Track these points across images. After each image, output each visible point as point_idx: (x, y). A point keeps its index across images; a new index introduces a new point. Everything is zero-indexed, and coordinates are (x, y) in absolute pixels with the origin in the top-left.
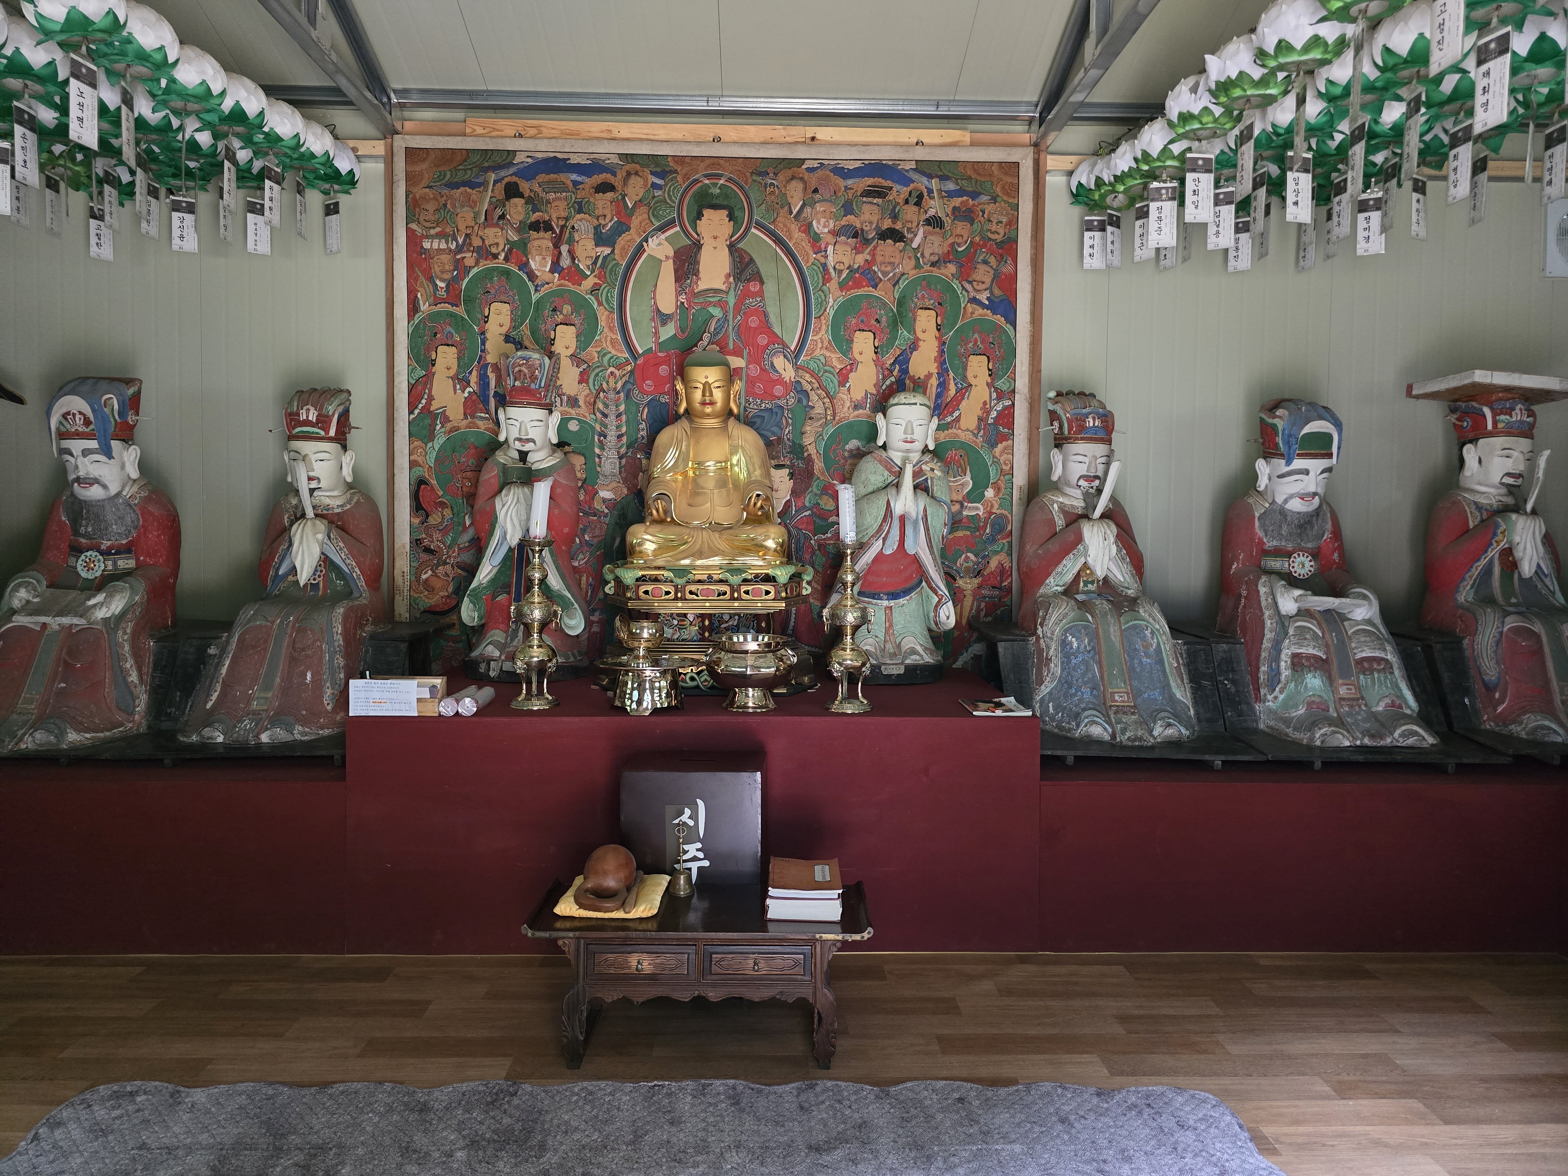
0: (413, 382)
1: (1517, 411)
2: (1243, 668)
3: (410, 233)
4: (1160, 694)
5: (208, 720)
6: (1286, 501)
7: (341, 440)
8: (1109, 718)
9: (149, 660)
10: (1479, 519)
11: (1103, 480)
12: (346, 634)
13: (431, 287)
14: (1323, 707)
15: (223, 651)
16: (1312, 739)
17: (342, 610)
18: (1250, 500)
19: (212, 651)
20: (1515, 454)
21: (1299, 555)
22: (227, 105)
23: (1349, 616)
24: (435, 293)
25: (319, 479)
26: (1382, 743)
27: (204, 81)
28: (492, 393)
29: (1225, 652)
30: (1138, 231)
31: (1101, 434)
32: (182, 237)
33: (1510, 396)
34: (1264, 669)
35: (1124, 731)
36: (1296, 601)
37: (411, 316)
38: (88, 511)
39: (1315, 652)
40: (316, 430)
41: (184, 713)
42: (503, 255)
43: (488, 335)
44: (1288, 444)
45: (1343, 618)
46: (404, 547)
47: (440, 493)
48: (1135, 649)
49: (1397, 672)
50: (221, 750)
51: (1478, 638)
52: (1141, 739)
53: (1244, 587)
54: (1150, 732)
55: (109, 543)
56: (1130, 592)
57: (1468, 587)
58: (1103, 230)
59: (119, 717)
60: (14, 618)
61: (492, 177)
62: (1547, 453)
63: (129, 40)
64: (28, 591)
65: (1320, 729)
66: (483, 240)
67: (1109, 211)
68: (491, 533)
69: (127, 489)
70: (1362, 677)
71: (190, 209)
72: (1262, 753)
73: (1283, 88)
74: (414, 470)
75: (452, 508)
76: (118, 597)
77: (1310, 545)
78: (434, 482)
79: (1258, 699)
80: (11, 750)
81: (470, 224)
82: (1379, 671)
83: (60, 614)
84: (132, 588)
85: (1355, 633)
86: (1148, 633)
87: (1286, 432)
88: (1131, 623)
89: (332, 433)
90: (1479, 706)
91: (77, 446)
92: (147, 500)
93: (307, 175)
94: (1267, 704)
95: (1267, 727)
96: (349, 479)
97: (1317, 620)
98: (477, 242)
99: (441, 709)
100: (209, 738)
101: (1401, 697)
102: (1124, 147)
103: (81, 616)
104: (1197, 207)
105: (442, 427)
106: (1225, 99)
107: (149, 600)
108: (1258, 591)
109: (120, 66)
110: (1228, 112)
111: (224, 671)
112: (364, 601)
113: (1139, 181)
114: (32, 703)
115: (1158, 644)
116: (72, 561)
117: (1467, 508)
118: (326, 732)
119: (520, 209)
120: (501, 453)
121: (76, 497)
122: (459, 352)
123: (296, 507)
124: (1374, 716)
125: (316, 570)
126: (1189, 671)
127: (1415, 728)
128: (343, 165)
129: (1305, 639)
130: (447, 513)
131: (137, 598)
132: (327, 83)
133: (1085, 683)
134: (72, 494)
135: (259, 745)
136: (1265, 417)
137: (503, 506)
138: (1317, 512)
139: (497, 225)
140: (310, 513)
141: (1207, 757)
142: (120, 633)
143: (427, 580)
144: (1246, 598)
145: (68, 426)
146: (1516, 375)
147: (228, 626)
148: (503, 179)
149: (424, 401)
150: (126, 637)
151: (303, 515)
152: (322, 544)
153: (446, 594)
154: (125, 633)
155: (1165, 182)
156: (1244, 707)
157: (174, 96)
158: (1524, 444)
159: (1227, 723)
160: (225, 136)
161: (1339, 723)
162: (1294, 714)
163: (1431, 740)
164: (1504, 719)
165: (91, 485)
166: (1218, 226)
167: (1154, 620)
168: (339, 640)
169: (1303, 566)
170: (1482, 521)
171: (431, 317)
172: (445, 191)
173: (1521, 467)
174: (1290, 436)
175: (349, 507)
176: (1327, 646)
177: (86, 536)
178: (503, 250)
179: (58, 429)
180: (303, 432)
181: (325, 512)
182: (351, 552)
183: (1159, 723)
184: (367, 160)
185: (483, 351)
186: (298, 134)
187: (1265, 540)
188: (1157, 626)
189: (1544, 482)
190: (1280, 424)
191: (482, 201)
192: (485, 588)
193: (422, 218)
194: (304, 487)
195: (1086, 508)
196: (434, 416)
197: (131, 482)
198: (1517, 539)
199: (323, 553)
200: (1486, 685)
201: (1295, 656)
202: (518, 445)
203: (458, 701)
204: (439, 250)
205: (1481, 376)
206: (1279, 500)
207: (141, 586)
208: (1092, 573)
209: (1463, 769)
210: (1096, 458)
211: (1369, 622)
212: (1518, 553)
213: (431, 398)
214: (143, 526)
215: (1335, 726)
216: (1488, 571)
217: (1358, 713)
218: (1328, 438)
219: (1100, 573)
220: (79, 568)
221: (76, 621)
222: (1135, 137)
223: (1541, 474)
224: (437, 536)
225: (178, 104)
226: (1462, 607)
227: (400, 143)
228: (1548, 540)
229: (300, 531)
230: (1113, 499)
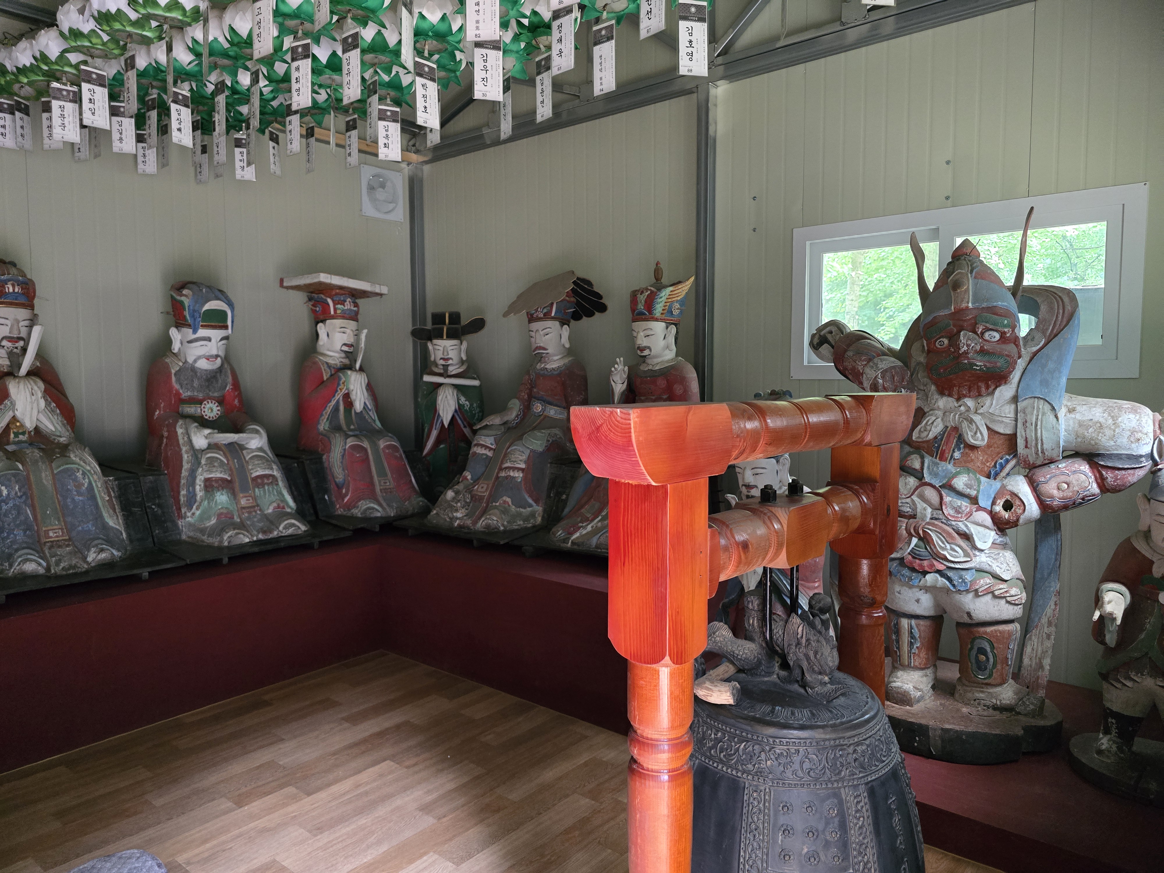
1: (348, 303)
2: (167, 494)
4: (93, 525)
6: (195, 361)
8: (44, 553)
10: (329, 374)
11: (27, 341)
14: (229, 516)
16: (221, 541)
18: (168, 360)
20: (348, 331)
21: (208, 402)
23: (247, 446)
26: (271, 536)
29: (151, 482)
30: (45, 123)
31: (22, 300)
33: (343, 292)
34: (183, 492)
35: (57, 563)
36: (206, 438)
39: (221, 476)
44: (192, 316)
45: (242, 447)
48: (68, 490)
49: (280, 483)
51: (332, 454)
52: (75, 567)
53: (165, 429)
54: (84, 559)
56: (62, 440)
57: (325, 420)
58: (13, 114)
62: (365, 331)
65: (227, 533)
67: (16, 98)
70: (257, 490)
72: (183, 559)
73: (157, 34)
77: (216, 394)
79: (181, 516)
82: (268, 484)
85: (251, 458)
86: (79, 475)
87: (191, 308)
88: (62, 468)
90: (334, 499)
94: (187, 519)
95: (189, 537)
97: (222, 451)
101: (284, 501)
102: (23, 44)
104: (93, 114)
106: (108, 29)
108: (177, 432)
110: (114, 40)
113: (42, 78)
115: (90, 483)
117: (322, 366)
124: (266, 517)
126: (121, 502)
127: (293, 521)
129: (214, 466)
133: (18, 526)
136: (174, 295)
138: (220, 369)
141: (136, 572)
144: (167, 438)
146: (345, 279)
155: (65, 84)
156: (169, 524)
158: (352, 324)
159: (156, 539)
161: (242, 526)
162: (208, 525)
163: (303, 528)
164: (349, 506)
166: (121, 134)
167: (85, 463)
169: (212, 410)
170: (332, 375)
173: (351, 340)
174: (194, 311)
176: (231, 470)
183: (93, 550)
187: (181, 391)
188: (88, 468)
189: (365, 349)
190: (186, 301)
195: (11, 366)
198: (351, 387)
200: (337, 485)
201: (207, 480)
205: (324, 278)
206: (190, 360)
208: (22, 426)
209: (324, 544)
210: (18, 322)
211: (261, 449)
212: (353, 396)
215: (238, 529)
216: (336, 409)
217: (255, 517)
218: (224, 314)
219: (29, 425)
222: (34, 38)
223: (363, 345)
226: (322, 434)
228: (370, 387)
230: (40, 355)
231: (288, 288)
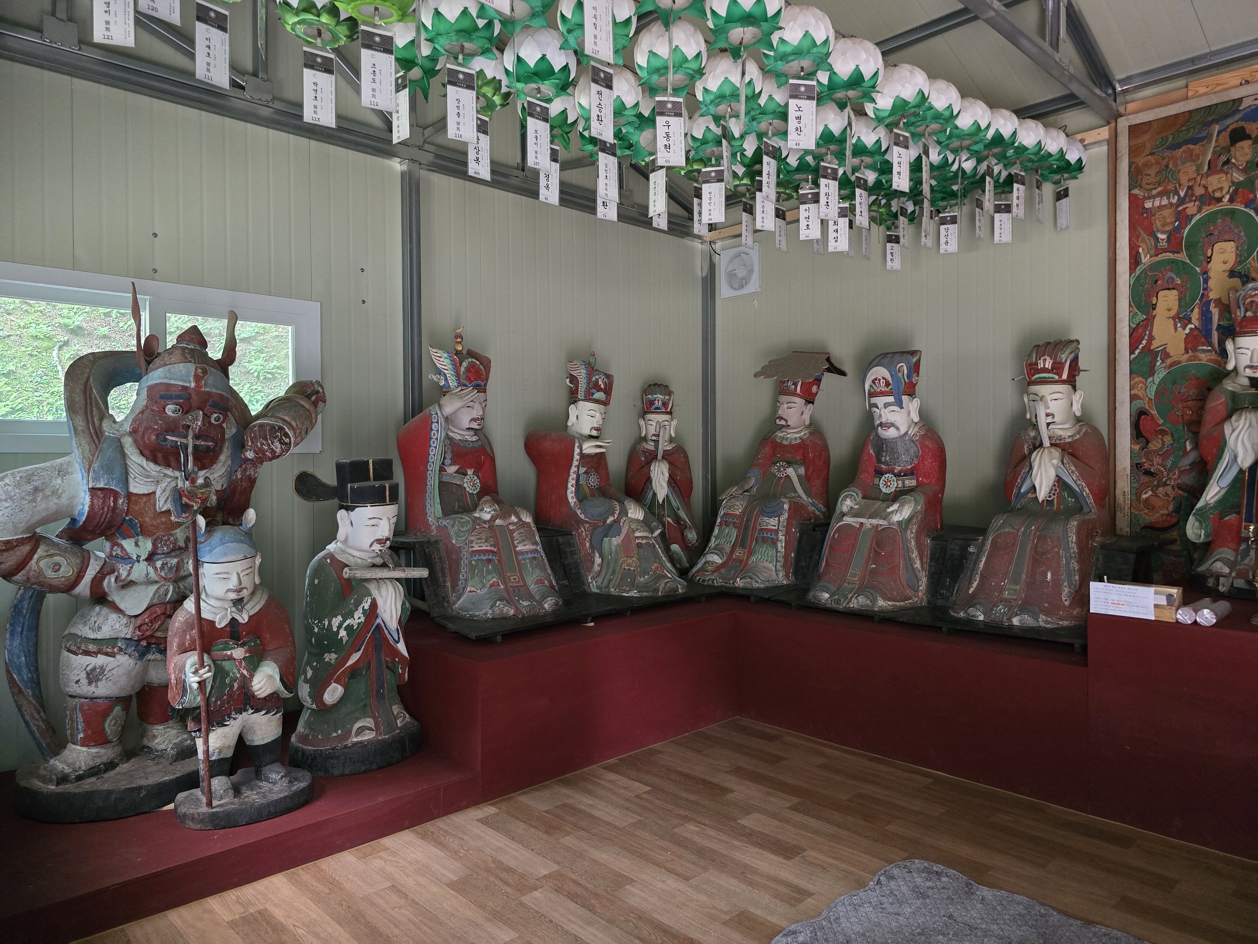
0: (1134, 326)
3: (1133, 199)
5: (971, 601)
7: (1071, 381)
9: (927, 553)
12: (1079, 543)
13: (1152, 240)
15: (980, 550)
17: (1075, 523)
19: (971, 549)
22: (990, 134)
24: (1156, 246)
25: (1053, 415)
27: (976, 121)
28: (1215, 326)
32: (947, 243)
37: (1132, 269)
38: (887, 446)
40: (1051, 375)
41: (952, 594)
42: (1228, 197)
43: (1211, 274)
46: (1125, 469)
47: (1161, 422)
50: (982, 626)
55: (900, 468)
59: (909, 592)
60: (844, 518)
61: (1217, 128)
63: (930, 108)
64: (851, 501)
66: (1206, 188)
68: (1219, 457)
69: (911, 429)
71: (954, 220)
74: (1134, 402)
75: (1172, 435)
76: (907, 507)
78: (1154, 412)
80: (845, 607)
81: (1192, 177)
83: (871, 517)
84: (915, 500)
89: (1065, 376)
91: (880, 401)
92: (924, 437)
93: (1044, 172)
96: (1078, 414)
98: (1199, 191)
99: (1179, 616)
100: (973, 616)
103: (884, 519)
105: (1163, 362)
107: (926, 510)
109: (921, 129)
111: (981, 565)
112: (1094, 516)
114: (855, 577)
116: (876, 481)
119: (1247, 150)
120: (1229, 381)
121: (879, 437)
122: (1180, 294)
123: (1035, 438)
125: (1051, 490)
128: (1072, 157)
130: (1168, 439)
131: (919, 507)
132: (1065, 92)
134: (877, 435)
135: (1011, 627)
137: (1233, 431)
139: (1221, 171)
140: (1046, 443)
142: (909, 532)
143: (1147, 499)
145: (876, 388)
147: (983, 531)
148: (1228, 127)
149: (1144, 342)
150: (912, 535)
151: (1041, 445)
152: (1057, 468)
153: (1167, 512)
154: (912, 532)
157: (954, 139)
160: (987, 157)
165: (889, 427)
168: (1074, 548)
171: (1152, 267)
172: (1168, 153)
175: (1078, 437)
177: (885, 463)
178: (1228, 192)
179: (869, 391)
180: (1040, 378)
181: (1058, 442)
182: (1081, 475)
184: (1092, 146)
185: (1204, 289)
186: (1040, 141)
191: (1205, 154)
192: (1212, 508)
193: (1144, 183)
194: (1042, 421)
196: (1154, 354)
197: (914, 424)
199: (1057, 476)
202: (1249, 372)
203: (1196, 611)
204: (1161, 207)
207: (922, 499)
213: (1151, 338)
214: (922, 456)
220: (881, 486)
221: (881, 522)
224: (1157, 460)
225: (955, 144)
227: (1123, 124)
229: (1038, 457)
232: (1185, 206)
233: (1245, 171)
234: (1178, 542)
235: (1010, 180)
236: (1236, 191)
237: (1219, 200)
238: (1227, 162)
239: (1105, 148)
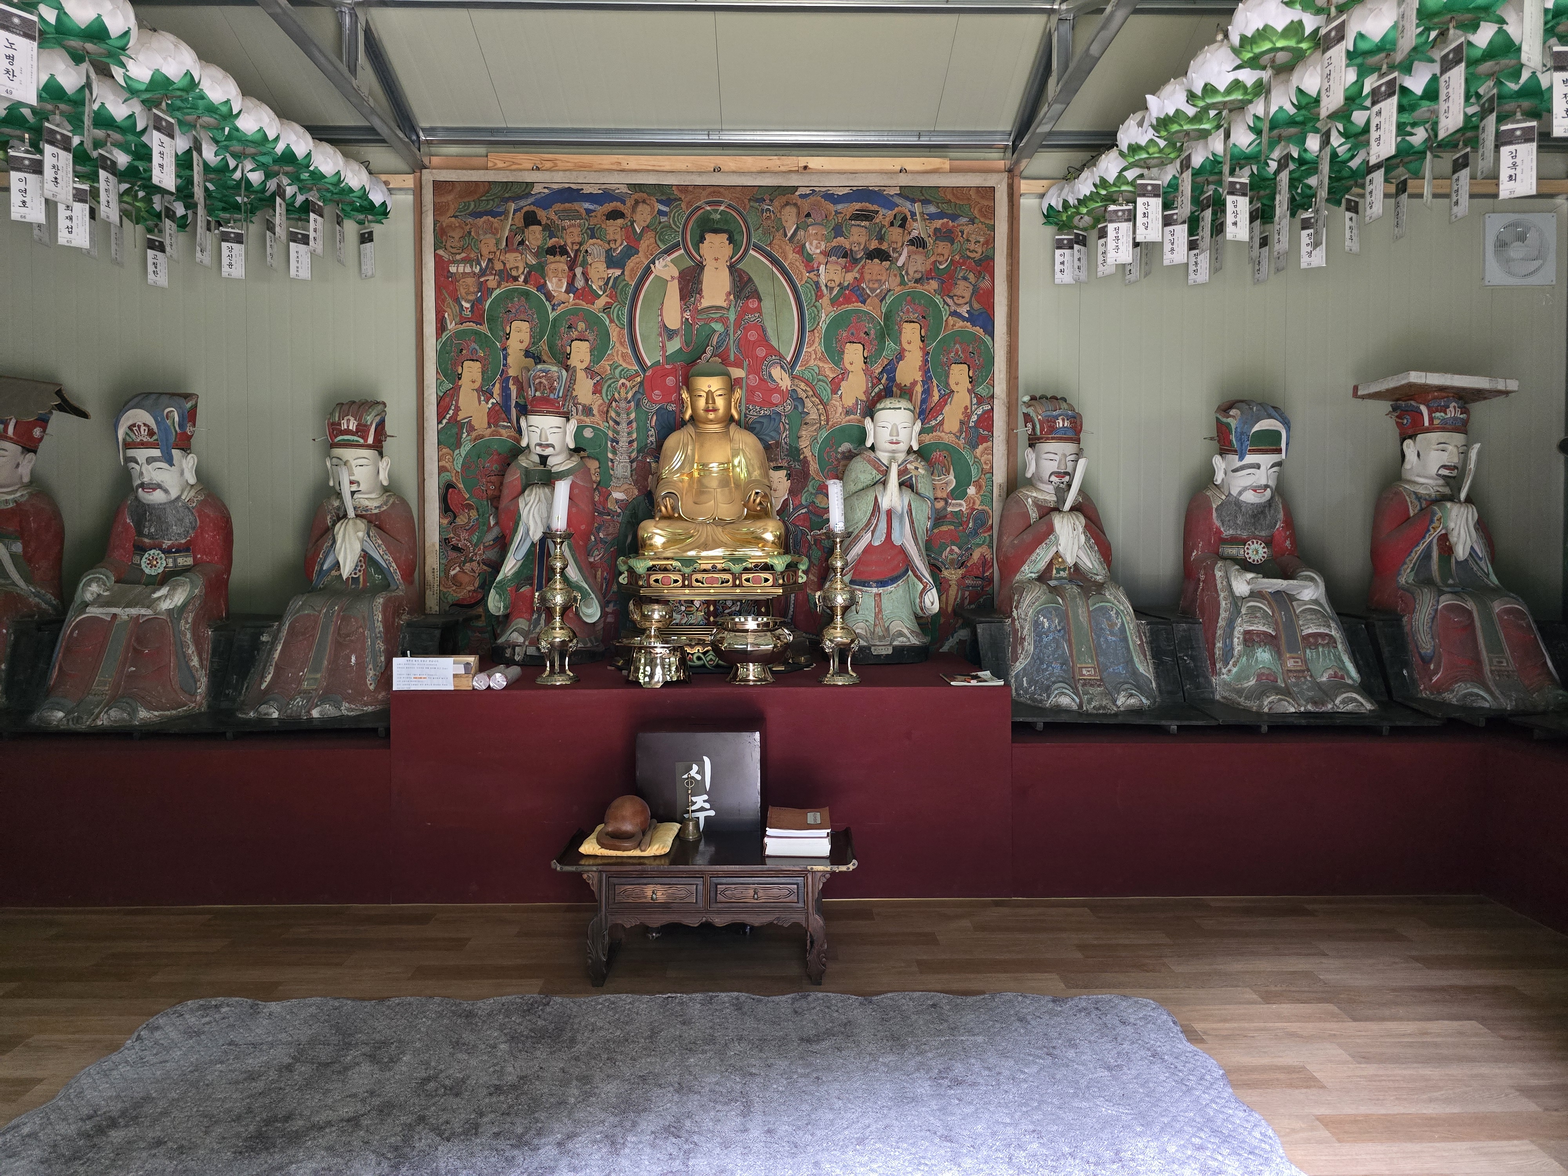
0: (441, 394)
1: (1452, 409)
2: (1201, 645)
3: (438, 259)
4: (1124, 668)
5: (264, 698)
6: (1240, 493)
7: (378, 447)
8: (1077, 689)
9: (208, 647)
10: (1418, 507)
11: (1071, 475)
12: (385, 621)
13: (457, 307)
14: (1272, 678)
15: (275, 638)
16: (1261, 706)
17: (381, 600)
18: (1209, 493)
19: (264, 638)
20: (1450, 448)
21: (1253, 543)
22: (280, 148)
23: (1298, 597)
24: (461, 313)
25: (358, 483)
26: (1324, 709)
27: (261, 128)
28: (513, 403)
29: (1184, 630)
30: (1101, 249)
31: (1070, 434)
32: (230, 265)
33: (1444, 394)
34: (1219, 645)
35: (1090, 701)
36: (1248, 583)
37: (439, 335)
38: (151, 514)
39: (1264, 629)
40: (356, 438)
41: (240, 693)
42: (523, 277)
43: (509, 351)
44: (1240, 440)
45: (1292, 598)
46: (434, 545)
47: (467, 496)
48: (1102, 629)
49: (1340, 646)
50: (277, 724)
51: (1416, 615)
52: (1105, 708)
53: (1202, 572)
54: (1114, 702)
55: (170, 542)
56: (1098, 578)
57: (1409, 570)
58: (1072, 248)
59: (183, 698)
60: (88, 609)
61: (512, 206)
62: (1477, 446)
63: (202, 97)
64: (99, 586)
65: (1268, 697)
66: (504, 264)
67: (1075, 231)
68: (515, 530)
69: (185, 493)
70: (1308, 651)
71: (239, 239)
72: (1216, 719)
73: (1215, 123)
74: (443, 475)
75: (477, 509)
76: (180, 590)
77: (1263, 534)
78: (461, 486)
79: (1215, 672)
80: (89, 726)
81: (492, 250)
82: (1323, 646)
83: (129, 605)
84: (191, 582)
85: (1303, 611)
86: (1113, 613)
87: (1239, 430)
88: (1097, 605)
89: (370, 440)
90: (1416, 676)
91: (141, 454)
92: (202, 503)
93: (345, 208)
94: (1222, 677)
95: (1223, 698)
96: (385, 483)
97: (1267, 600)
98: (498, 266)
99: (475, 683)
100: (265, 714)
101: (1344, 668)
102: (1085, 174)
103: (148, 607)
104: (1146, 228)
105: (468, 435)
106: (1165, 133)
107: (206, 594)
108: (1214, 576)
109: (190, 118)
110: (1171, 144)
111: (276, 655)
112: (401, 593)
113: (1100, 204)
114: (105, 686)
115: (1123, 624)
116: (136, 559)
117: (1407, 498)
118: (370, 709)
119: (537, 235)
120: (524, 458)
121: (139, 501)
122: (483, 366)
123: (338, 508)
124: (1319, 685)
125: (357, 566)
126: (1152, 649)
127: (1355, 695)
128: (377, 198)
129: (1256, 617)
130: (474, 514)
131: (196, 591)
132: (362, 123)
133: (1056, 659)
134: (137, 498)
135: (311, 720)
136: (1220, 417)
137: (526, 505)
138: (1270, 503)
139: (517, 250)
140: (351, 513)
141: (1163, 723)
142: (183, 622)
143: (455, 575)
144: (1203, 581)
145: (134, 437)
146: (1449, 376)
147: (279, 617)
148: (522, 208)
149: (451, 412)
150: (187, 626)
151: (345, 516)
152: (362, 541)
153: (473, 588)
154: (187, 622)
155: (1121, 205)
156: (1202, 680)
157: (234, 142)
158: (1458, 438)
159: (1186, 695)
160: (276, 174)
161: (1286, 692)
162: (1246, 685)
163: (1369, 706)
164: (1439, 688)
165: (154, 489)
166: (1173, 244)
167: (1119, 602)
168: (379, 627)
169: (1257, 552)
170: (1422, 509)
171: (458, 335)
172: (470, 220)
173: (1455, 460)
174: (1242, 433)
175: (385, 508)
176: (1276, 623)
177: (150, 536)
178: (523, 273)
179: (124, 440)
180: (344, 440)
181: (364, 513)
182: (388, 549)
183: (1123, 693)
184: (398, 192)
185: (504, 365)
186: (339, 171)
187: (1222, 529)
188: (1122, 608)
189: (1476, 472)
190: (1233, 423)
191: (503, 229)
192: (510, 580)
193: (448, 245)
194: (346, 489)
195: (1057, 502)
196: (460, 426)
197: (189, 487)
198: (1452, 525)
199: (363, 550)
200: (1422, 658)
201: (1246, 633)
202: (539, 450)
203: (489, 677)
204: (464, 274)
205: (1416, 377)
206: (1235, 492)
207: (200, 581)
208: (1064, 561)
209: (1397, 731)
210: (1065, 456)
211: (1316, 602)
212: (1453, 539)
213: (457, 409)
214: (200, 527)
215: (1282, 695)
216: (1427, 556)
217: (1304, 683)
218: (1278, 434)
219: (1070, 560)
220: (143, 566)
221: (143, 611)
222: (1095, 165)
223: (1472, 466)
224: (464, 535)
225: (237, 147)
226: (1403, 589)
227: (428, 177)
229: (342, 529)
230: (1081, 491)
231: (1363, 397)
232: (486, 278)
233: (536, 255)
234: (483, 618)
235: (307, 207)
236: (529, 273)
237: (516, 279)
238: (522, 243)
239: (410, 198)
